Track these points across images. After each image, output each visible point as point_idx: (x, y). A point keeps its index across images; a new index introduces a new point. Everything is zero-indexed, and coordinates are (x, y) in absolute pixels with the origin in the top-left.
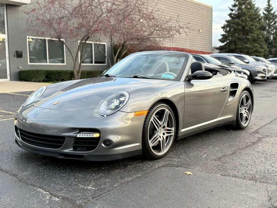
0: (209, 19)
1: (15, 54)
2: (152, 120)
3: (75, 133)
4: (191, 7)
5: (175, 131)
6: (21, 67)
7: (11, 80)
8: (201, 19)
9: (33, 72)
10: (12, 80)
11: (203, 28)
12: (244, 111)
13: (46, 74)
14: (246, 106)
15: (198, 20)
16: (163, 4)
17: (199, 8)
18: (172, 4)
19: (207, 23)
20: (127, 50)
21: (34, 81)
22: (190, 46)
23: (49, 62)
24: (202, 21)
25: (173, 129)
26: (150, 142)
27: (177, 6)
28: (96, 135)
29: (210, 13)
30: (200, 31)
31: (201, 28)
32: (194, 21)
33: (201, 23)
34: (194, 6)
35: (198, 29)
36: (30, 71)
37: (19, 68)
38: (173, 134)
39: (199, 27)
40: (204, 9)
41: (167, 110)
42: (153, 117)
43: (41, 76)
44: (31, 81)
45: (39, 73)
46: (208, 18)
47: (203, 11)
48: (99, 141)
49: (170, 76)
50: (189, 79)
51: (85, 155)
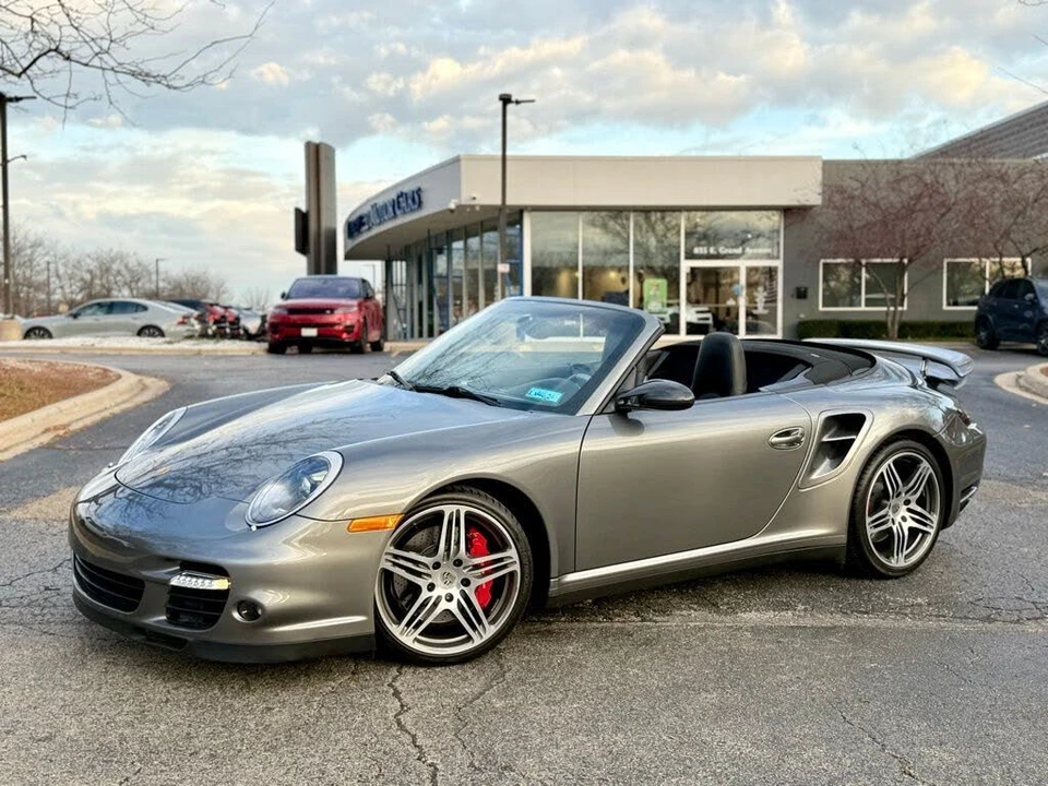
1: (794, 292)
3: (169, 573)
6: (802, 316)
12: (903, 511)
28: (221, 584)
37: (798, 317)
48: (225, 603)
49: (552, 393)
50: (617, 406)
51: (190, 639)
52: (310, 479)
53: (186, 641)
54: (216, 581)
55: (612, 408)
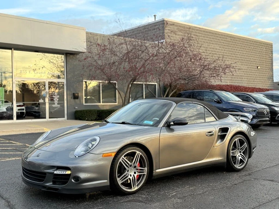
0: (269, 55)
1: (72, 96)
2: (120, 160)
3: (53, 170)
4: (248, 45)
5: (148, 170)
6: (76, 108)
7: (67, 119)
8: (260, 56)
9: (86, 112)
10: (69, 119)
11: (262, 65)
12: (239, 154)
13: (98, 113)
14: (240, 149)
15: (256, 57)
16: (216, 44)
17: (257, 46)
18: (226, 43)
19: (267, 59)
20: (176, 89)
21: (87, 120)
22: (248, 83)
23: (102, 103)
24: (261, 58)
25: (146, 169)
26: (118, 179)
27: (232, 44)
28: (69, 172)
29: (270, 49)
30: (259, 68)
31: (260, 65)
32: (251, 58)
33: (260, 60)
34: (251, 43)
35: (256, 66)
36: (84, 111)
37: (75, 108)
38: (146, 173)
39: (258, 64)
40: (263, 46)
41: (138, 152)
42: (121, 158)
43: (94, 114)
44: (85, 120)
45: (92, 112)
46: (267, 55)
47: (262, 48)
48: (70, 178)
49: (151, 122)
50: (168, 125)
51: (60, 188)
52: (91, 144)
53: (58, 189)
54: (67, 172)
55: (166, 125)
